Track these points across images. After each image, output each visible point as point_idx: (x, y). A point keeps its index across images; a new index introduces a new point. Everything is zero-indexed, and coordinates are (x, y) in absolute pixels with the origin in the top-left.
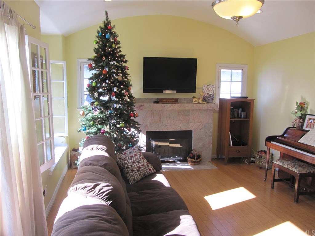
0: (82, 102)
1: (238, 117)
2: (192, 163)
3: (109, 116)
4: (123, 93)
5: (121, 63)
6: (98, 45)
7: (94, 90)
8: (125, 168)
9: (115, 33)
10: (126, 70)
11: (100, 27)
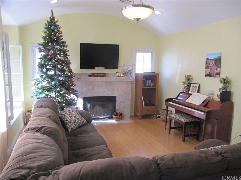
0: (34, 76)
1: (148, 86)
2: (116, 119)
3: (54, 86)
4: (65, 69)
5: (63, 47)
6: (46, 34)
7: (43, 67)
8: (65, 121)
9: (59, 25)
10: (67, 53)
11: (47, 21)
